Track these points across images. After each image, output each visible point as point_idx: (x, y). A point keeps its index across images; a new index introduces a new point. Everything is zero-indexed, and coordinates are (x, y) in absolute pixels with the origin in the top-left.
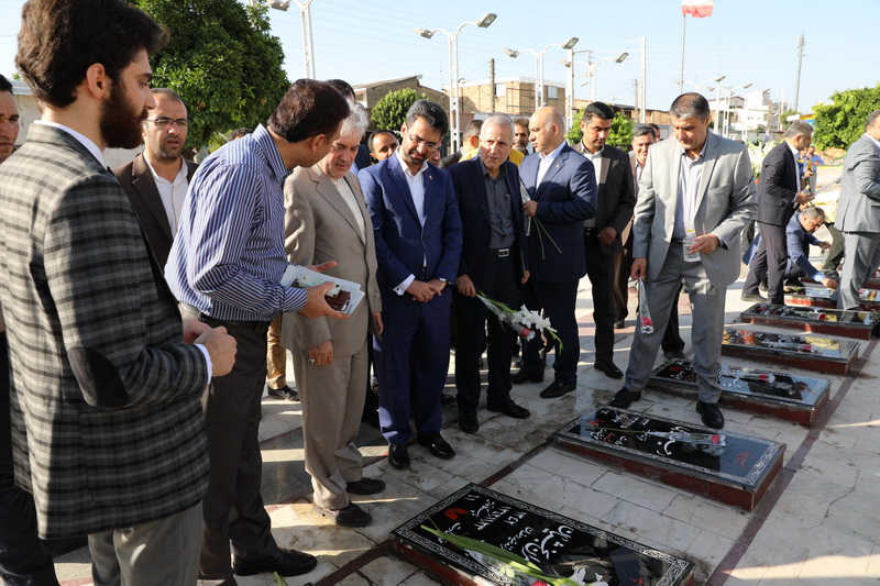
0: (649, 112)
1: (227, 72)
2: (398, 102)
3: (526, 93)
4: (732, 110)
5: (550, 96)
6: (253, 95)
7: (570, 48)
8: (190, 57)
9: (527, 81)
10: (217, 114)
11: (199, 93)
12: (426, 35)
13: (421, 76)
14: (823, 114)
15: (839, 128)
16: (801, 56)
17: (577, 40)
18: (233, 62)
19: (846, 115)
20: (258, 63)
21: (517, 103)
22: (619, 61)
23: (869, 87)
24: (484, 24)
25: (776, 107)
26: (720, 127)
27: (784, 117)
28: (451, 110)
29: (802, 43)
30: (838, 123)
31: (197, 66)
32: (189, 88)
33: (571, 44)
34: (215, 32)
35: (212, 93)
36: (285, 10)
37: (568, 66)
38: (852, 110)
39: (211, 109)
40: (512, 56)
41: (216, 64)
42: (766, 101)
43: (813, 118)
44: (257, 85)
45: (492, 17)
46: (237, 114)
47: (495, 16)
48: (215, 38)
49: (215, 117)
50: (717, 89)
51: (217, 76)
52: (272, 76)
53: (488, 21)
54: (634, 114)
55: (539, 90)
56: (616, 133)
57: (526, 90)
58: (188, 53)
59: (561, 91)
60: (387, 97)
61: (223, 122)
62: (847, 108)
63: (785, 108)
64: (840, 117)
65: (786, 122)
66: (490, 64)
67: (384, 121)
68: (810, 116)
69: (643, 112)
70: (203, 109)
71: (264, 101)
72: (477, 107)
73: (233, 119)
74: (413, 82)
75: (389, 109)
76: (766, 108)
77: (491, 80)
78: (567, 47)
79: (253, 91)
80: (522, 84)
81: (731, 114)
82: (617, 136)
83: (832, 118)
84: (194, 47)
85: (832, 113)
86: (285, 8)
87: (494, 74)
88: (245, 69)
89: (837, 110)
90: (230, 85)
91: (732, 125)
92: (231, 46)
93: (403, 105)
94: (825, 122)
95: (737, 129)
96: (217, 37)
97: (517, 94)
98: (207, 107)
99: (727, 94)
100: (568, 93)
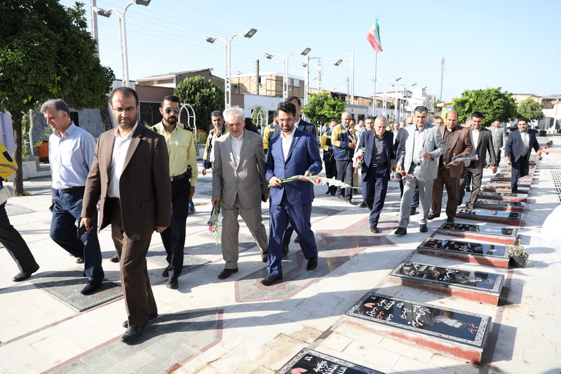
0: (356, 98)
1: (43, 54)
2: (192, 84)
3: (279, 83)
4: (405, 99)
5: (295, 85)
6: (66, 73)
7: (305, 54)
8: (12, 41)
9: (280, 75)
10: (36, 86)
11: (19, 69)
12: (210, 40)
13: (212, 69)
14: (458, 103)
15: (467, 112)
16: (443, 69)
17: (310, 49)
18: (48, 47)
19: (470, 105)
20: (72, 50)
21: (274, 88)
22: (337, 64)
23: (482, 90)
24: (248, 36)
25: (430, 98)
26: (398, 108)
27: (435, 104)
28: (226, 91)
29: (443, 61)
30: (466, 109)
31: (17, 48)
32: (10, 65)
33: (306, 52)
34: (35, 24)
35: (30, 70)
36: (108, 16)
37: (305, 66)
38: (474, 102)
39: (29, 82)
40: (268, 58)
41: (33, 48)
42: (424, 94)
43: (452, 105)
44: (71, 67)
45: (254, 31)
46: (53, 87)
47: (256, 31)
48: (35, 28)
49: (33, 88)
50: (397, 85)
51: (35, 56)
52: (85, 61)
53: (251, 34)
54: (347, 99)
55: (286, 81)
56: (334, 110)
57: (279, 80)
58: (11, 37)
59: (302, 82)
60: (184, 81)
61: (41, 92)
62: (471, 100)
63: (435, 99)
64: (467, 106)
65: (436, 107)
66: (256, 63)
67: (182, 97)
68: (450, 104)
69: (352, 98)
70: (24, 82)
71: (76, 78)
72: (248, 90)
73: (50, 90)
74: (207, 72)
75: (186, 89)
76: (424, 98)
77: (256, 73)
78: (303, 54)
79: (68, 70)
80: (277, 77)
81: (405, 101)
82: (335, 112)
83: (463, 106)
84: (15, 33)
85: (463, 103)
86: (108, 15)
87: (258, 70)
88: (60, 53)
89: (466, 101)
90: (44, 64)
91: (405, 107)
92: (46, 36)
93: (195, 87)
94: (459, 108)
95: (408, 110)
96: (36, 27)
97: (274, 83)
98: (26, 80)
99: (402, 89)
100: (306, 84)
